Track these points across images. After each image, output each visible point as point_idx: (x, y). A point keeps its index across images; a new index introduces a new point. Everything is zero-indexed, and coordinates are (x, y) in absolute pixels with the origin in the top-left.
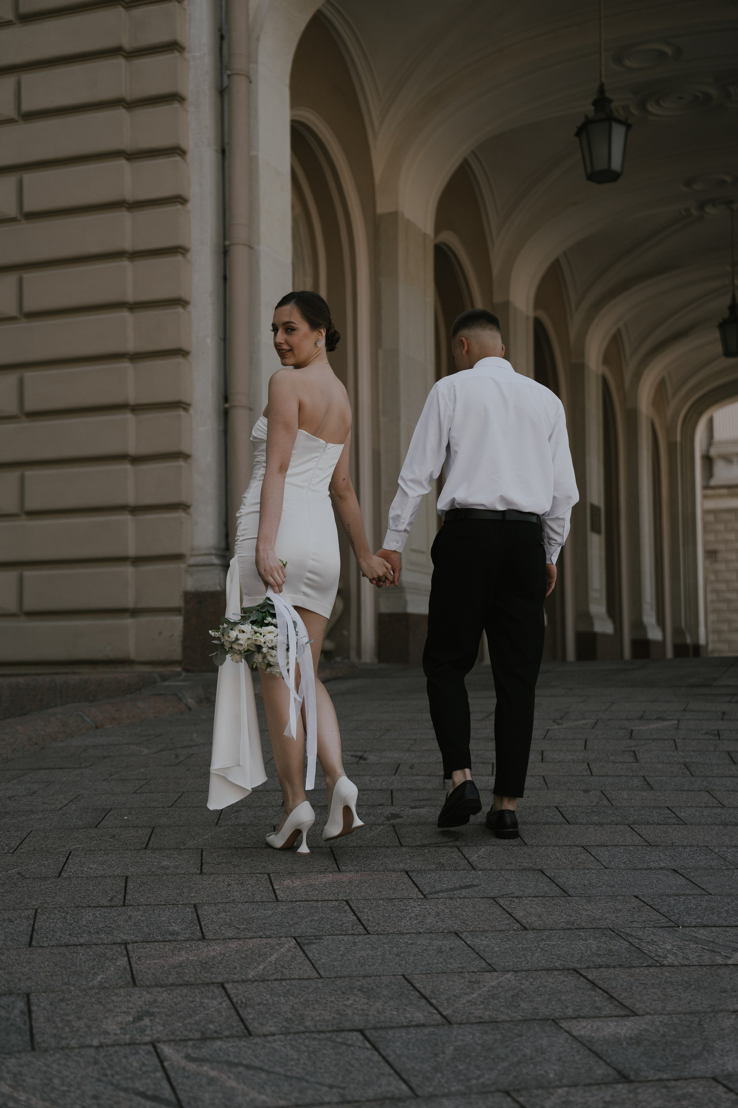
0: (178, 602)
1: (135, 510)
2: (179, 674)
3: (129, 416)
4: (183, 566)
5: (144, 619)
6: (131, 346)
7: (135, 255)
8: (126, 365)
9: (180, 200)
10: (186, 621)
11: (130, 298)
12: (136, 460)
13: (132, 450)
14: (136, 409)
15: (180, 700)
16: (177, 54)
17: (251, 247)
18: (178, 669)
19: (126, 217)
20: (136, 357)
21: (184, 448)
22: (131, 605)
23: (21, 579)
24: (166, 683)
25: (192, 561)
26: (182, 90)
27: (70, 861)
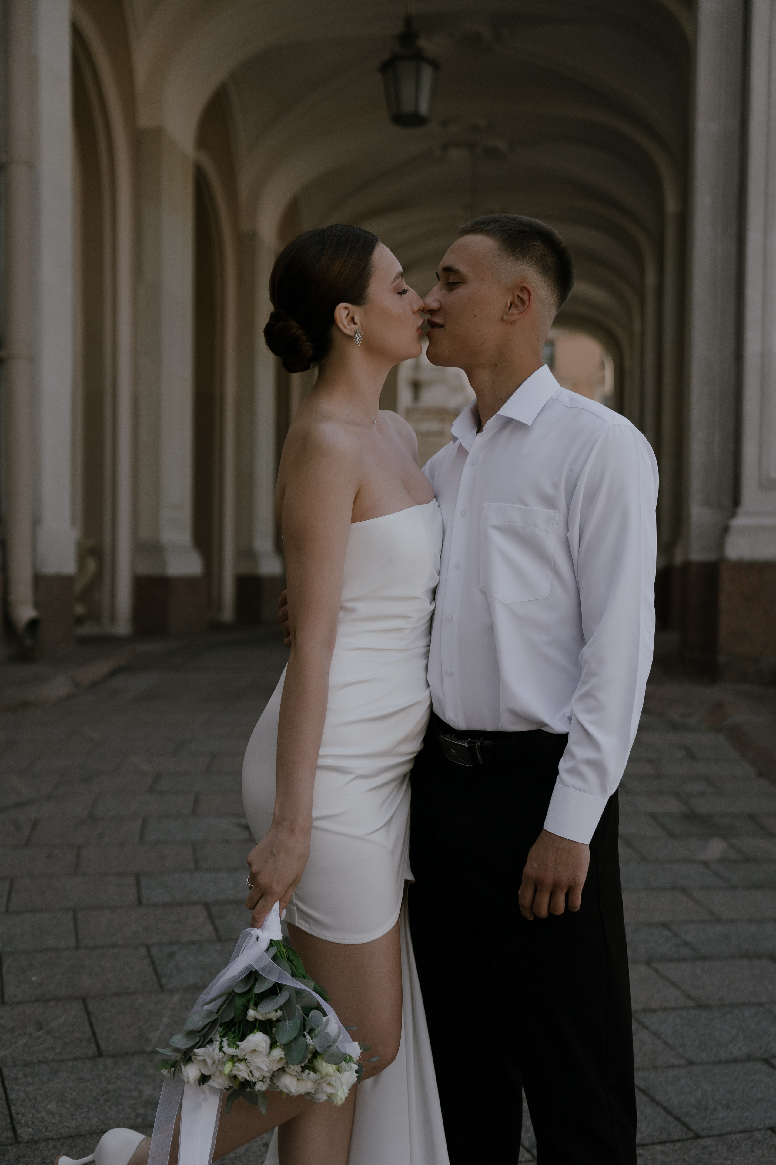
17: (32, 167)
27: (12, 1096)
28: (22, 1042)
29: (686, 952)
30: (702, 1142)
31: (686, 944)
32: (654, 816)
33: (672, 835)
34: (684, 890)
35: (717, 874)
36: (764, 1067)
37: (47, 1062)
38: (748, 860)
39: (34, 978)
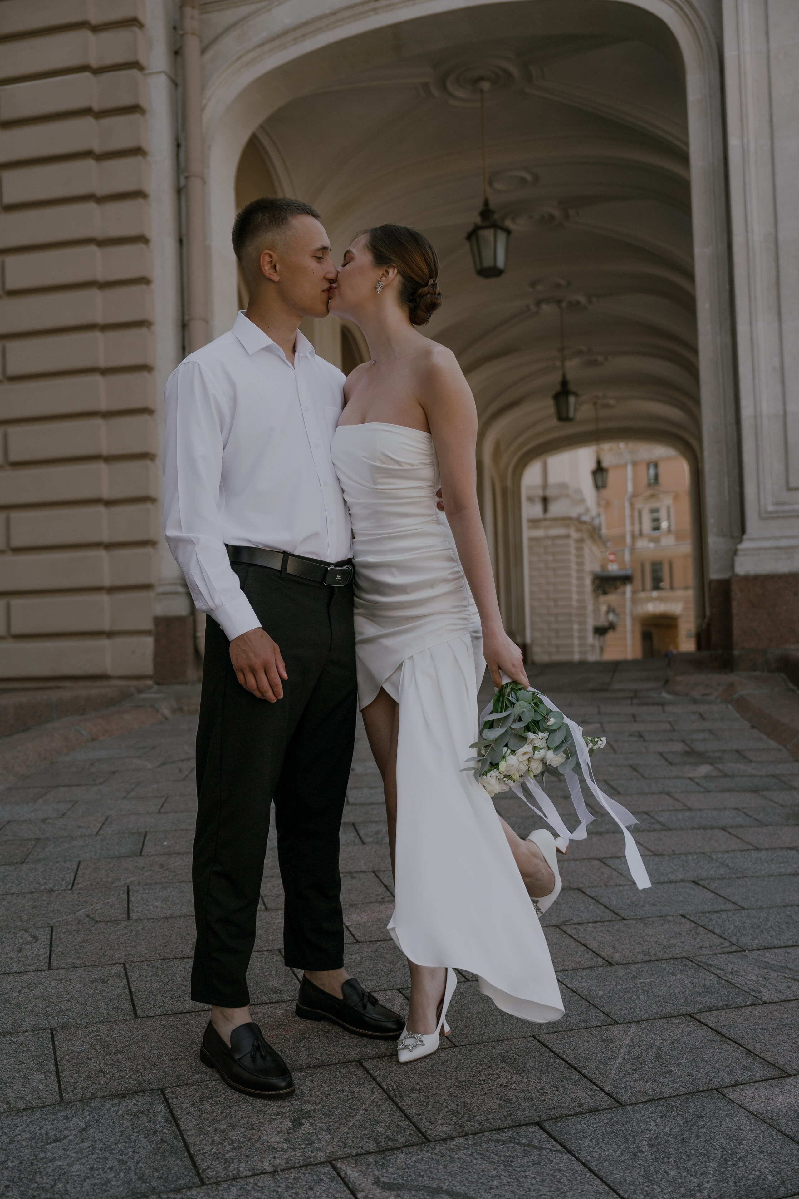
0: (149, 625)
1: (109, 546)
2: (151, 687)
3: (102, 466)
4: (152, 594)
5: (119, 641)
6: (103, 406)
7: (106, 327)
8: (99, 422)
9: (144, 281)
10: (157, 642)
11: (102, 363)
12: (109, 503)
13: (106, 495)
14: (109, 459)
15: (157, 711)
16: (140, 158)
17: (207, 322)
18: (150, 682)
19: (97, 294)
20: (107, 415)
21: (152, 493)
22: (107, 628)
23: (8, 607)
24: (142, 696)
25: (160, 589)
26: (146, 189)
27: (132, 899)
28: (147, 874)
29: (657, 826)
30: (626, 922)
31: (659, 822)
32: (661, 754)
33: (671, 764)
34: (668, 794)
35: (698, 784)
36: (692, 885)
37: (161, 883)
38: (726, 776)
39: (165, 843)
